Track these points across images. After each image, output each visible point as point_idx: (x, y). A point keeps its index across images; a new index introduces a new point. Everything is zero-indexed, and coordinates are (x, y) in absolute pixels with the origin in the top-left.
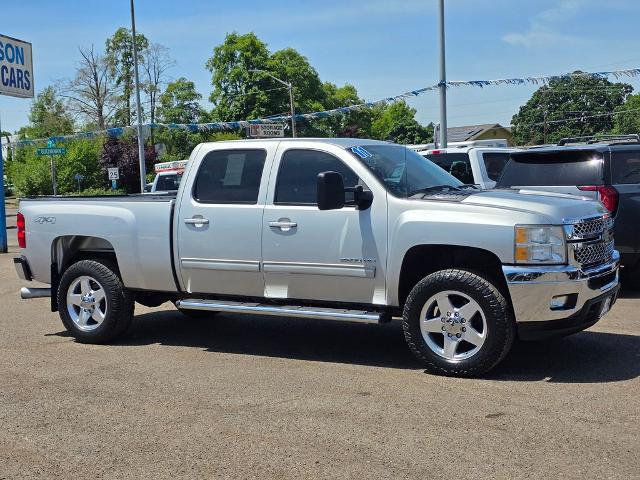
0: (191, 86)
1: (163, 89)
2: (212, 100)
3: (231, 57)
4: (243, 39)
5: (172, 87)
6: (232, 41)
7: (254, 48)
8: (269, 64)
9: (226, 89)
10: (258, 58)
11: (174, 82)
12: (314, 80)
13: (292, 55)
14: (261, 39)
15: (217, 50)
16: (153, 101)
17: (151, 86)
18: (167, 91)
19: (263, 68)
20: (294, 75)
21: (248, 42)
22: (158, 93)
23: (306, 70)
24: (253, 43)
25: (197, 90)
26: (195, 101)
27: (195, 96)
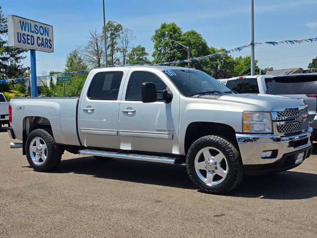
0: (143, 49)
1: (129, 51)
2: (154, 56)
3: (163, 35)
4: (169, 25)
5: (134, 50)
6: (164, 27)
7: (175, 30)
8: (182, 38)
9: (160, 51)
10: (177, 35)
11: (135, 47)
12: (204, 46)
13: (194, 33)
14: (178, 26)
15: (157, 31)
16: (124, 56)
17: (124, 49)
18: (132, 52)
19: (179, 40)
20: (195, 43)
21: (171, 27)
22: (127, 53)
23: (200, 41)
24: (174, 28)
25: (146, 51)
26: (145, 56)
27: (145, 54)
